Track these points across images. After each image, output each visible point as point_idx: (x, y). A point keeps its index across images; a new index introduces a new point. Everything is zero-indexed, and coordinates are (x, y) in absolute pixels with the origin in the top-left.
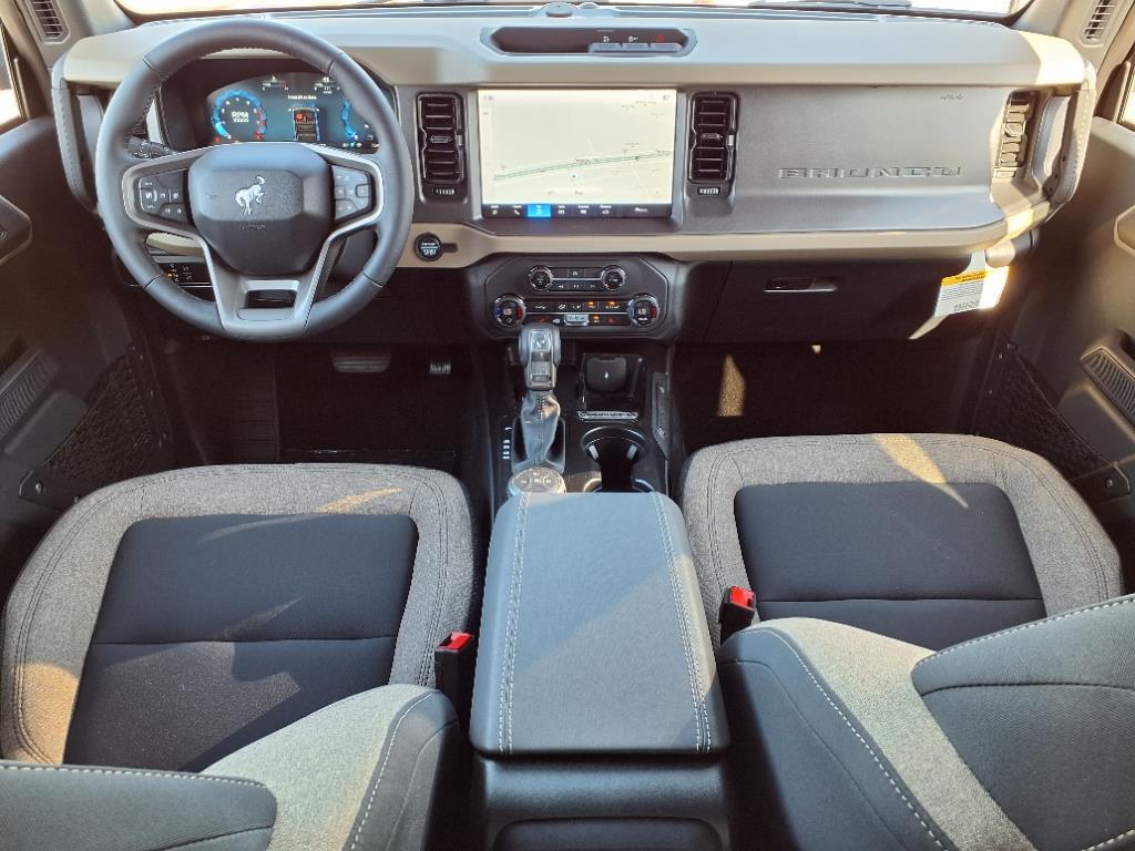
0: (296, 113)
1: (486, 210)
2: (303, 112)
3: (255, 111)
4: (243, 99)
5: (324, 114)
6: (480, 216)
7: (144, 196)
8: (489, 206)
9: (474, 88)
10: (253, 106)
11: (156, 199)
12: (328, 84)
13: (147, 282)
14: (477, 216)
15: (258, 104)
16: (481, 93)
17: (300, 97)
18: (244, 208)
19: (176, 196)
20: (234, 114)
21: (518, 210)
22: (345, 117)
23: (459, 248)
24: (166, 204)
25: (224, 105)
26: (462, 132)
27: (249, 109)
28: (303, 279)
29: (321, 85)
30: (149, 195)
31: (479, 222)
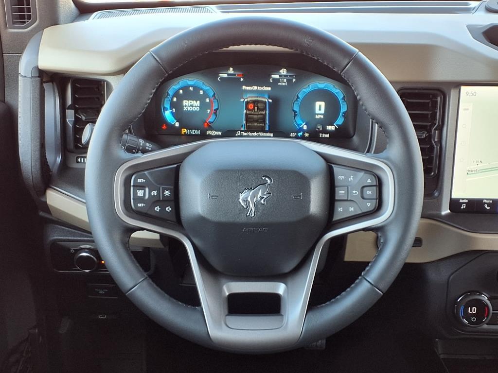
0: (247, 103)
1: (455, 204)
2: (255, 102)
3: (208, 100)
4: (197, 89)
5: (276, 104)
6: (449, 211)
7: (135, 193)
8: (459, 199)
9: (458, 85)
10: (206, 95)
11: (147, 197)
12: (285, 76)
13: (131, 285)
14: (445, 211)
15: (211, 94)
16: (464, 89)
17: (255, 88)
18: (247, 210)
19: (167, 193)
20: (185, 103)
21: (489, 204)
22: (296, 109)
23: (424, 242)
24: (156, 201)
25: (176, 94)
26: (440, 129)
27: (201, 99)
28: (290, 281)
29: (277, 77)
30: (140, 193)
31: (447, 216)
